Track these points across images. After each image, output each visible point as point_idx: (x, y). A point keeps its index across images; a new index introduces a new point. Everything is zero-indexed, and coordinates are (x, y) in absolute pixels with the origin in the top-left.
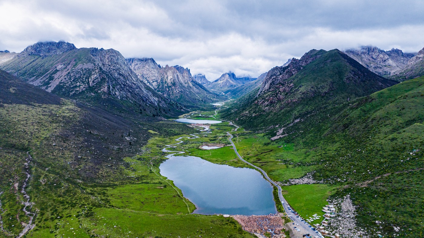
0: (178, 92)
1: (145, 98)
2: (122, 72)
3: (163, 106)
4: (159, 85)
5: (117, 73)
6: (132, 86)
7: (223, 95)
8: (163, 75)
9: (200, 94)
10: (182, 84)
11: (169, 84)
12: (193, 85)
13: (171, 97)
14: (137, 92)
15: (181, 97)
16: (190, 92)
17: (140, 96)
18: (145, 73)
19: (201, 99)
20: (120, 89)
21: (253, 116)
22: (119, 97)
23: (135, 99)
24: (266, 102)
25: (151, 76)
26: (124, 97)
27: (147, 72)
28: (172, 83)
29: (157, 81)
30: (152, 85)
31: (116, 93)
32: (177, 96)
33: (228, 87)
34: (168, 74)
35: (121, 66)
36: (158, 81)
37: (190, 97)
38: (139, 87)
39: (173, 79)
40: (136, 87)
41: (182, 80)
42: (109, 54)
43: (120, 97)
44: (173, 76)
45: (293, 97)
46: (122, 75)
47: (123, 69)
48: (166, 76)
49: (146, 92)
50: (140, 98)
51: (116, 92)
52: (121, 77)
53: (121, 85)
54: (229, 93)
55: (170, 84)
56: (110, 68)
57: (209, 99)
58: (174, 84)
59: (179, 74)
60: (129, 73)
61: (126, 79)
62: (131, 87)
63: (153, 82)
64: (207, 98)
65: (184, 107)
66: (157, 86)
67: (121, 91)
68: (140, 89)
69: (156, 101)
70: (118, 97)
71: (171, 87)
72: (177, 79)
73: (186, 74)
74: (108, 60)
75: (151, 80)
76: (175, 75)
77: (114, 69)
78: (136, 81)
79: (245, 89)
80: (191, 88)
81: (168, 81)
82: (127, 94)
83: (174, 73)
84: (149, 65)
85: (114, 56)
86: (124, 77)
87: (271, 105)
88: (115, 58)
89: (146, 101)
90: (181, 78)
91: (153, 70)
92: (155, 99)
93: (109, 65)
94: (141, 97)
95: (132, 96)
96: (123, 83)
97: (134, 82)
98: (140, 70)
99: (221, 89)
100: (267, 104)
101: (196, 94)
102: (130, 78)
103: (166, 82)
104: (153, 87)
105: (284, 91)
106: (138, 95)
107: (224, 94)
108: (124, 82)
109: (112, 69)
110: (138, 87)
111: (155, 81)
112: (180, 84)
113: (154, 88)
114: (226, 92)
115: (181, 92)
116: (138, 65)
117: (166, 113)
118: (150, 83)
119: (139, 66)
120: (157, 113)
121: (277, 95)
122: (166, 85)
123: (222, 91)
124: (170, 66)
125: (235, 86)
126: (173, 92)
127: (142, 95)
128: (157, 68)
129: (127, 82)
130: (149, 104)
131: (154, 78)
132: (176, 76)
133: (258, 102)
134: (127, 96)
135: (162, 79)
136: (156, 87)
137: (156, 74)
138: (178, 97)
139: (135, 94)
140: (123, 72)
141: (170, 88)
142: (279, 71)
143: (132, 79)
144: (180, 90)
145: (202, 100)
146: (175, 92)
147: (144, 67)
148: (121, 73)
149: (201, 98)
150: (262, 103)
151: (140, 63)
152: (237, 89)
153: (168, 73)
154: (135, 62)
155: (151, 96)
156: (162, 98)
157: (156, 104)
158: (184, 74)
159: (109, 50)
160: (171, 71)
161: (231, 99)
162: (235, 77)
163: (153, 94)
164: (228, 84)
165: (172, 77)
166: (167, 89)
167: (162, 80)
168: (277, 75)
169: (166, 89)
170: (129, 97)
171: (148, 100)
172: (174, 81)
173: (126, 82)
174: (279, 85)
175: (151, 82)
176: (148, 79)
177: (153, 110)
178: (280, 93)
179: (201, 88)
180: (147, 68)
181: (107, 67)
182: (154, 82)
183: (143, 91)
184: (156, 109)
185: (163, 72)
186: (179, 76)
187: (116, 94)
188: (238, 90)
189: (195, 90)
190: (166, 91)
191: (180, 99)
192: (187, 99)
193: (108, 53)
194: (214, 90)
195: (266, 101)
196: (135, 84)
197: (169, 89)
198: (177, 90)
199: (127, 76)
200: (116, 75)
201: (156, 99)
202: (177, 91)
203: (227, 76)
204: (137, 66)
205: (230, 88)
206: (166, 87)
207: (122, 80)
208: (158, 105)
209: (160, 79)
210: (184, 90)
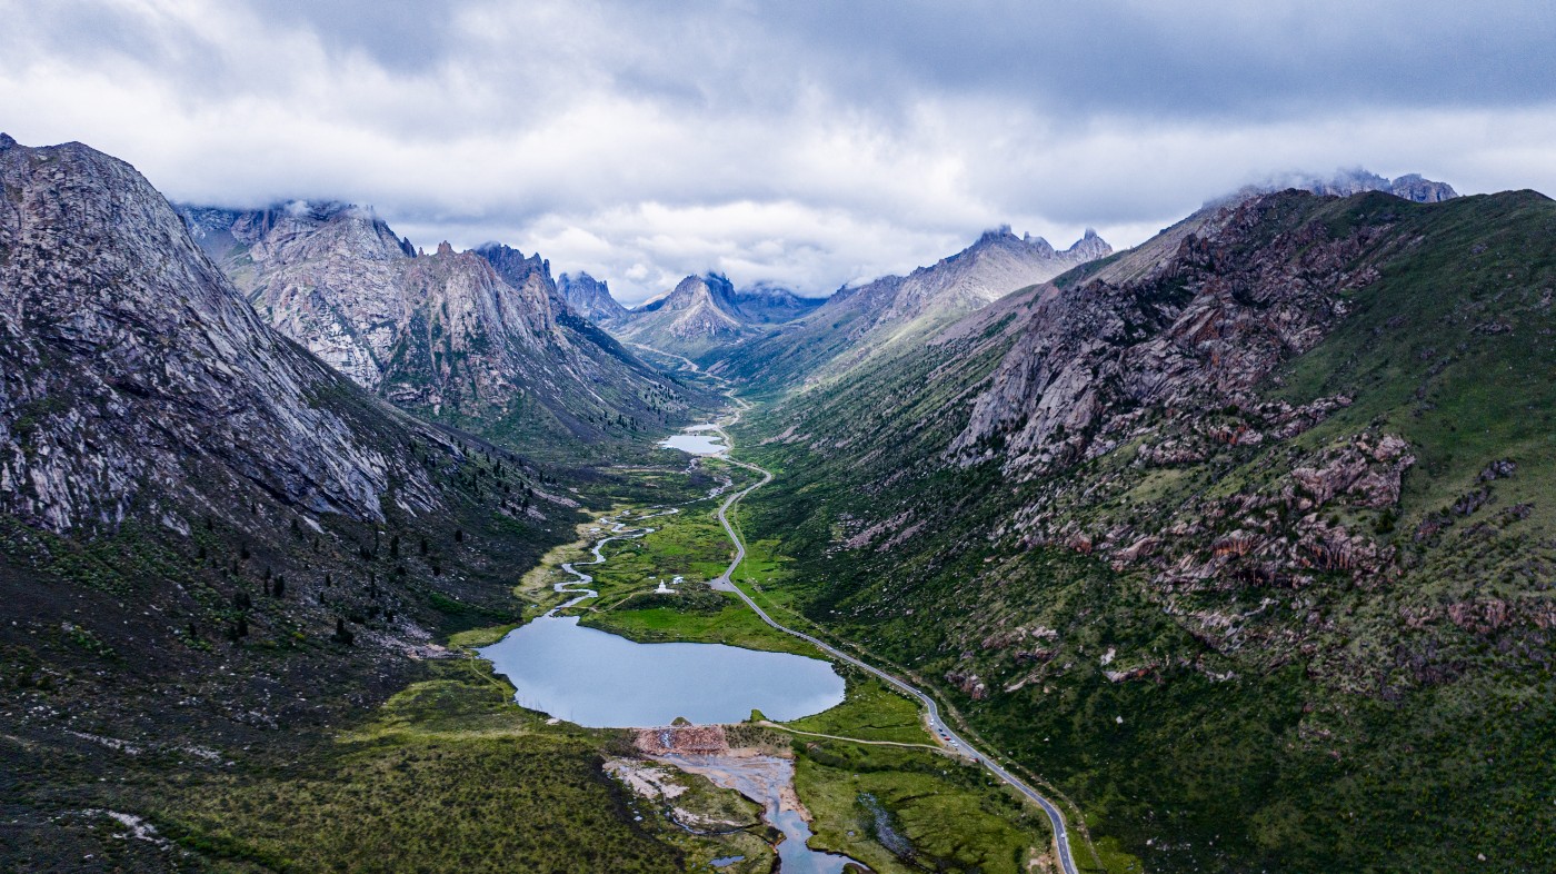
0: (500, 381)
1: (296, 470)
2: (136, 303)
3: (421, 512)
4: (404, 347)
5: (95, 308)
6: (207, 394)
7: (693, 376)
8: (424, 291)
9: (605, 384)
10: (521, 338)
11: (454, 343)
12: (570, 341)
13: (464, 410)
14: (236, 434)
15: (518, 407)
16: (562, 378)
17: (257, 460)
18: (329, 279)
19: (614, 415)
20: (87, 434)
21: (1114, 676)
22: (60, 517)
23: (214, 498)
24: (1185, 561)
25: (360, 299)
26: (110, 505)
27: (341, 275)
28: (468, 334)
29: (391, 324)
30: (367, 344)
31: (31, 482)
32: (494, 405)
33: (711, 338)
34: (448, 289)
35: (134, 258)
36: (400, 326)
37: (564, 410)
38: (259, 400)
39: (474, 315)
40: (233, 402)
41: (519, 320)
42: (52, 175)
43: (75, 507)
44: (475, 303)
45: (1521, 579)
46: (138, 323)
47: (151, 281)
48: (440, 300)
49: (301, 427)
50: (260, 475)
51: (35, 473)
52: (122, 333)
53: (103, 401)
54: (719, 364)
55: (458, 343)
56: (42, 274)
57: (648, 409)
58: (480, 342)
59: (502, 288)
60: (192, 304)
61: (162, 347)
62: (197, 406)
63: (374, 326)
64: (640, 405)
65: (541, 479)
66: (390, 349)
67: (92, 449)
68: (265, 411)
69: (370, 480)
70: (55, 513)
71: (466, 359)
72: (493, 314)
73: (537, 289)
74: (35, 219)
75: (360, 318)
76: (486, 295)
77: (78, 281)
78: (238, 361)
79: (791, 351)
80: (562, 354)
81: (448, 324)
82: (151, 462)
83: (478, 283)
84: (350, 239)
85: (90, 190)
86: (149, 337)
87: (1250, 597)
88: (94, 204)
89: (303, 493)
90: (514, 311)
91: (371, 265)
92: (365, 465)
93: (39, 248)
94: (267, 472)
95: (194, 479)
96: (137, 377)
97: (220, 365)
98: (308, 265)
99: (680, 345)
100: (1208, 581)
101: (589, 386)
102: (194, 339)
103: (438, 330)
104: (372, 354)
105: (1338, 492)
106: (241, 455)
107: (695, 368)
108: (145, 369)
109: (57, 276)
110: (252, 399)
111: (383, 325)
112: (512, 338)
113: (375, 360)
114: (705, 361)
115: (519, 381)
116: (297, 241)
117: (437, 573)
118: (353, 335)
119: (304, 243)
120: (372, 591)
121: (1282, 519)
122: (442, 349)
123: (686, 355)
124: (458, 249)
125: (738, 334)
126: (473, 385)
127: (270, 457)
128: (395, 259)
129: (169, 369)
130: (322, 517)
131: (376, 308)
132: (489, 303)
133: (1096, 542)
134: (143, 482)
135: (417, 312)
136: (388, 356)
137: (390, 287)
138: (500, 408)
139: (222, 453)
140: (147, 300)
141: (461, 364)
142: (1116, 309)
143: (211, 343)
144: (510, 372)
145: (620, 421)
146: (487, 382)
147: (328, 249)
148: (130, 306)
149: (612, 405)
150: (1140, 558)
151: (310, 229)
152: (751, 345)
153: (449, 285)
154: (284, 226)
155: (341, 449)
156: (413, 447)
157: (373, 503)
158: (527, 288)
159: (52, 152)
160: (463, 276)
161: (739, 402)
162: (730, 294)
163: (353, 429)
164: (708, 325)
165: (468, 306)
166: (447, 369)
167: (418, 321)
168: (1108, 332)
169: (439, 368)
170: (157, 491)
171: (311, 483)
172: (479, 326)
173: (164, 370)
174: (1233, 426)
175: (363, 326)
176: (347, 313)
177: (349, 566)
178: (1305, 503)
179: (608, 350)
180: (343, 257)
181: (24, 265)
182: (379, 329)
183: (280, 425)
184: (365, 555)
185: (427, 279)
186: (506, 302)
187: (29, 489)
188: (757, 354)
189: (582, 366)
190: (441, 376)
191: (514, 419)
192: (547, 422)
193: (45, 172)
194: (648, 348)
195: (1179, 554)
196: (227, 381)
197: (454, 369)
198: (495, 373)
199: (170, 330)
200: (90, 322)
201: (374, 464)
202: (495, 376)
203: (703, 290)
204: (290, 244)
205: (719, 343)
206: (438, 355)
207: (133, 354)
208: (388, 506)
209: (409, 312)
210: (532, 372)
